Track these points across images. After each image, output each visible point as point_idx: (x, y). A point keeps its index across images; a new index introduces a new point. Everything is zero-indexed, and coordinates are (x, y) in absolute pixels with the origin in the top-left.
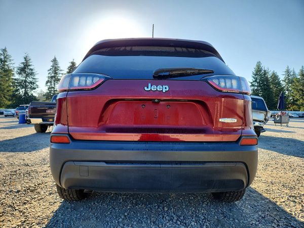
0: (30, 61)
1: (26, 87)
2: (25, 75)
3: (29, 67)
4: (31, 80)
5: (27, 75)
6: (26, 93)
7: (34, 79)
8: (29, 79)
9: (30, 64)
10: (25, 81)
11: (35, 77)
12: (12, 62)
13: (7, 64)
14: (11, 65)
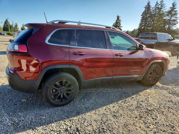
0: (176, 5)
1: (170, 24)
2: (170, 16)
3: (175, 10)
4: (174, 18)
5: (172, 16)
6: (169, 28)
7: (176, 17)
8: (173, 18)
9: (176, 7)
10: (170, 20)
11: (177, 16)
12: (165, 8)
13: (162, 10)
14: (164, 10)
